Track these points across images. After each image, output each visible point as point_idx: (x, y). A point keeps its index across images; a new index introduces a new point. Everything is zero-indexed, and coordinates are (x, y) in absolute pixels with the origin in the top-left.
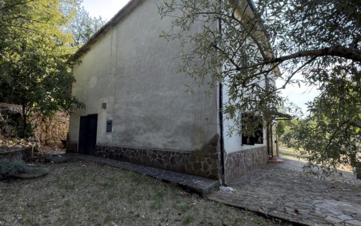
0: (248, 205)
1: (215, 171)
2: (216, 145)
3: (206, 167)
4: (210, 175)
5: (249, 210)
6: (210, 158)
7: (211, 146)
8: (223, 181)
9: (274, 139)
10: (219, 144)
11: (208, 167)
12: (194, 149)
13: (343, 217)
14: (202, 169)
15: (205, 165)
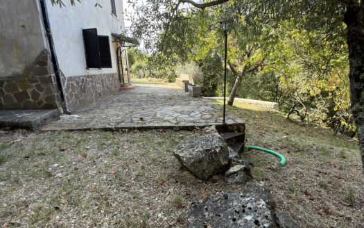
0: (94, 125)
1: (50, 99)
2: (46, 64)
3: (35, 95)
4: (43, 104)
5: (95, 129)
6: (39, 83)
7: (38, 66)
8: (65, 108)
9: (124, 67)
10: (50, 63)
11: (39, 95)
12: (10, 73)
13: (176, 115)
14: (31, 100)
15: (34, 93)
